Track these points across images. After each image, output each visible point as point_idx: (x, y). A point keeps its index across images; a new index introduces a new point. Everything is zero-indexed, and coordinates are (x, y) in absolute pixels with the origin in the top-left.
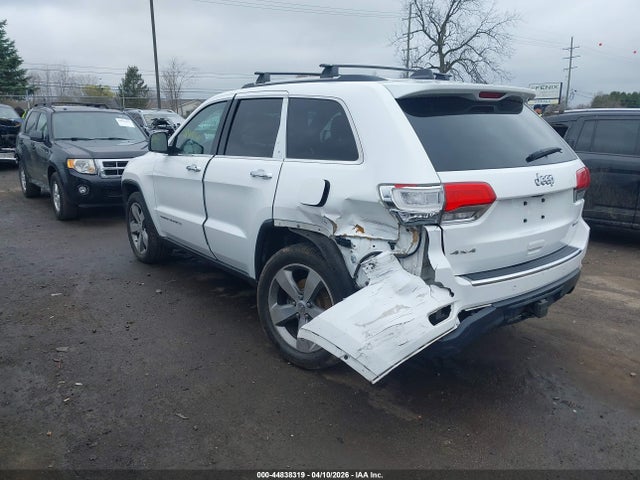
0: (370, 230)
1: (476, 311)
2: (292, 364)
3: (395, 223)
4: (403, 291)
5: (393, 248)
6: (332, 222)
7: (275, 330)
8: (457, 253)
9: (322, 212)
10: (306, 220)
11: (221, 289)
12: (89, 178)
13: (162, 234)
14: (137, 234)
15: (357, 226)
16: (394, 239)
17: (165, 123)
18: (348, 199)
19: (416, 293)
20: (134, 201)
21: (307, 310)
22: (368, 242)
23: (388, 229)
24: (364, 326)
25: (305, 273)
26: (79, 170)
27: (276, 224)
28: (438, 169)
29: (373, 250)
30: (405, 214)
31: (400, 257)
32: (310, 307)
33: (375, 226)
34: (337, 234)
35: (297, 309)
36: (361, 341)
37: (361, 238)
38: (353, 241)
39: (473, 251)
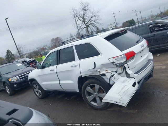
0: (109, 70)
1: (140, 81)
2: (98, 110)
3: (115, 66)
4: (124, 82)
5: (116, 73)
6: (98, 71)
7: (90, 103)
8: (132, 69)
9: (95, 70)
10: (91, 73)
11: (66, 98)
12: (16, 82)
13: (45, 89)
14: (37, 92)
15: (105, 70)
16: (116, 70)
17: (26, 61)
18: (102, 65)
19: (127, 81)
20: (34, 83)
21: (98, 95)
22: (109, 73)
23: (114, 68)
24: (118, 93)
25: (94, 86)
26: (12, 81)
27: (82, 76)
28: (121, 51)
29: (112, 75)
30: (118, 64)
31: (119, 74)
32: (98, 94)
33: (110, 69)
34: (101, 74)
35: (95, 95)
36: (119, 97)
37: (107, 73)
38: (106, 74)
39: (135, 67)
